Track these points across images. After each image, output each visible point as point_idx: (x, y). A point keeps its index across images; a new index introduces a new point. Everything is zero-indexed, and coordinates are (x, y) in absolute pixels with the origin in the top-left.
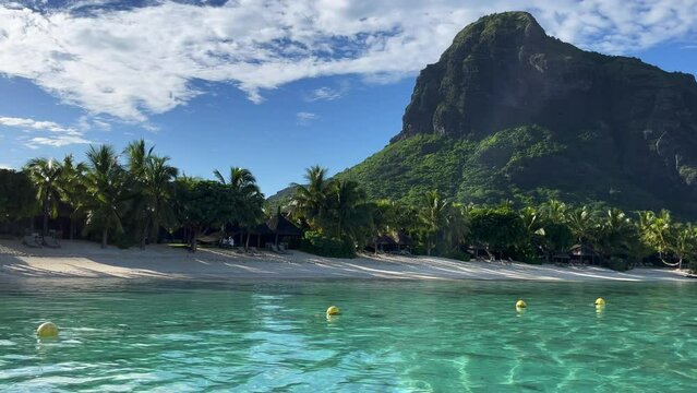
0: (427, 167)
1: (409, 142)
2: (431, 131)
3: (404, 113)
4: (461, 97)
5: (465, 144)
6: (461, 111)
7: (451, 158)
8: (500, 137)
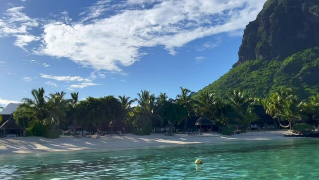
0: (252, 78)
1: (243, 65)
2: (255, 58)
3: (239, 50)
4: (270, 37)
5: (274, 63)
6: (270, 45)
7: (267, 72)
8: (295, 56)
